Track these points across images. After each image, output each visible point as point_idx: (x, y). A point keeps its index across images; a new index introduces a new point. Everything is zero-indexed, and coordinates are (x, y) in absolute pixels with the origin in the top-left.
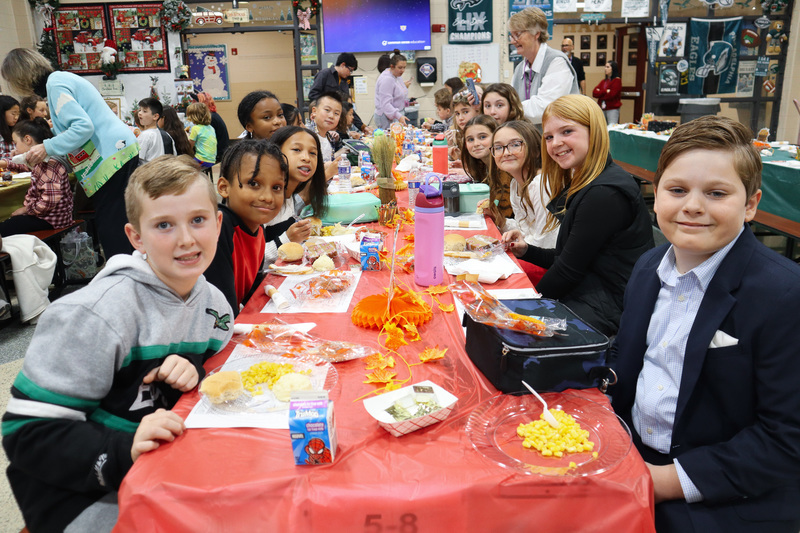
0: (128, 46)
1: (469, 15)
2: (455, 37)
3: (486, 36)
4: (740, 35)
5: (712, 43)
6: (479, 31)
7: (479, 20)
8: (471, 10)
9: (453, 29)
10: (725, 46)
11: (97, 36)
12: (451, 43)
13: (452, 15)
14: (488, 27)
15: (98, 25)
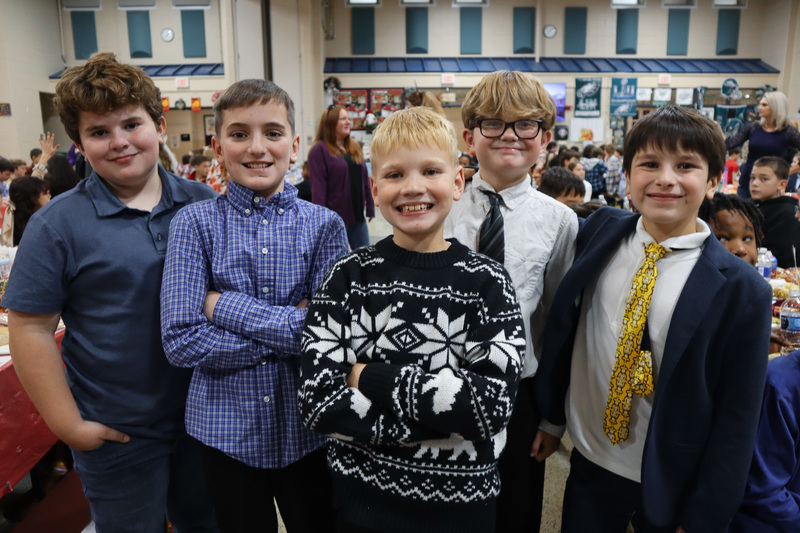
0: (379, 114)
1: (587, 100)
2: (578, 113)
3: (596, 113)
4: (746, 115)
5: (730, 120)
6: (593, 110)
7: (593, 104)
8: (589, 98)
9: (577, 109)
10: (736, 122)
11: (361, 108)
12: (576, 117)
13: (577, 100)
14: (598, 108)
15: (363, 101)
